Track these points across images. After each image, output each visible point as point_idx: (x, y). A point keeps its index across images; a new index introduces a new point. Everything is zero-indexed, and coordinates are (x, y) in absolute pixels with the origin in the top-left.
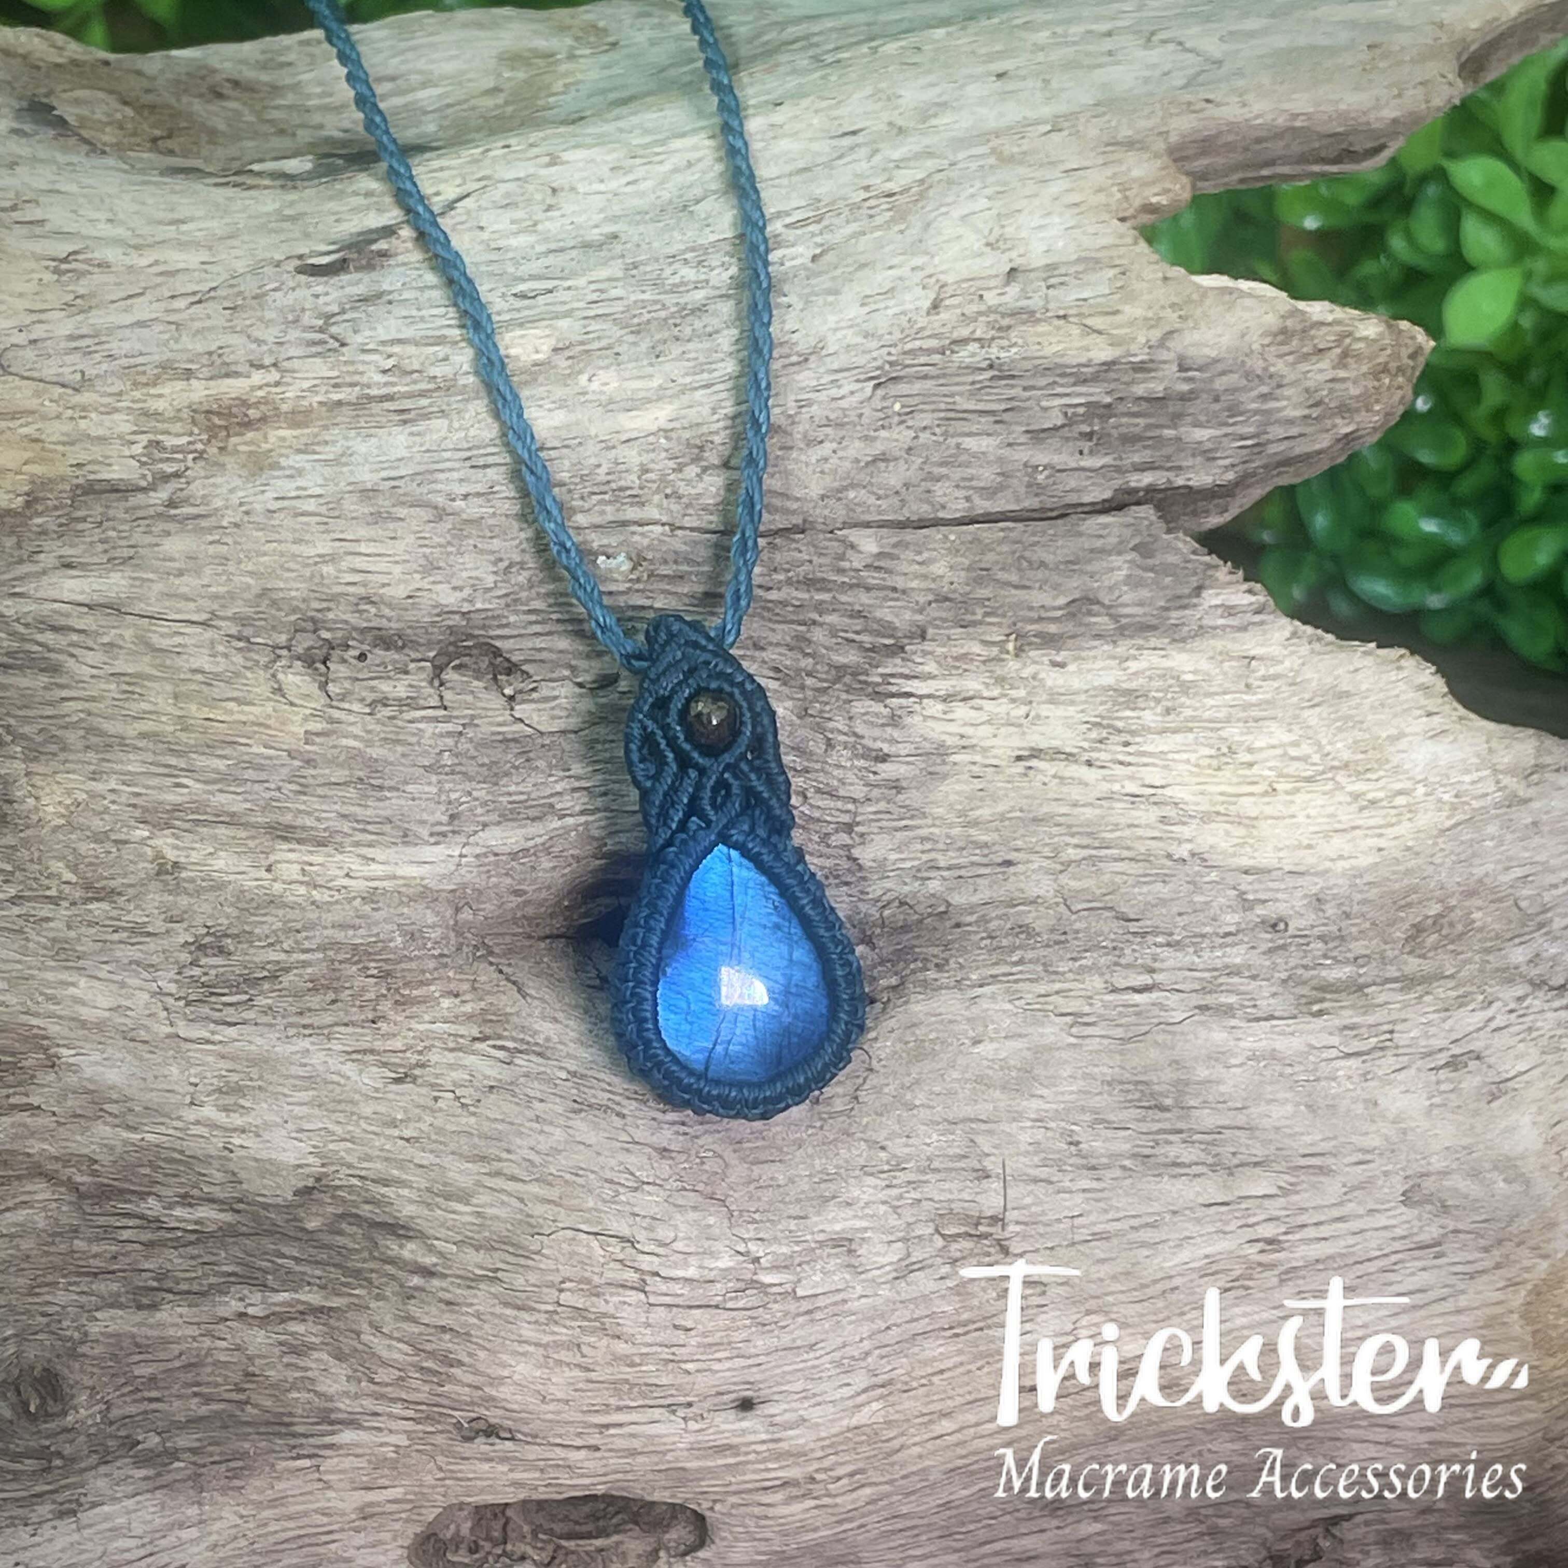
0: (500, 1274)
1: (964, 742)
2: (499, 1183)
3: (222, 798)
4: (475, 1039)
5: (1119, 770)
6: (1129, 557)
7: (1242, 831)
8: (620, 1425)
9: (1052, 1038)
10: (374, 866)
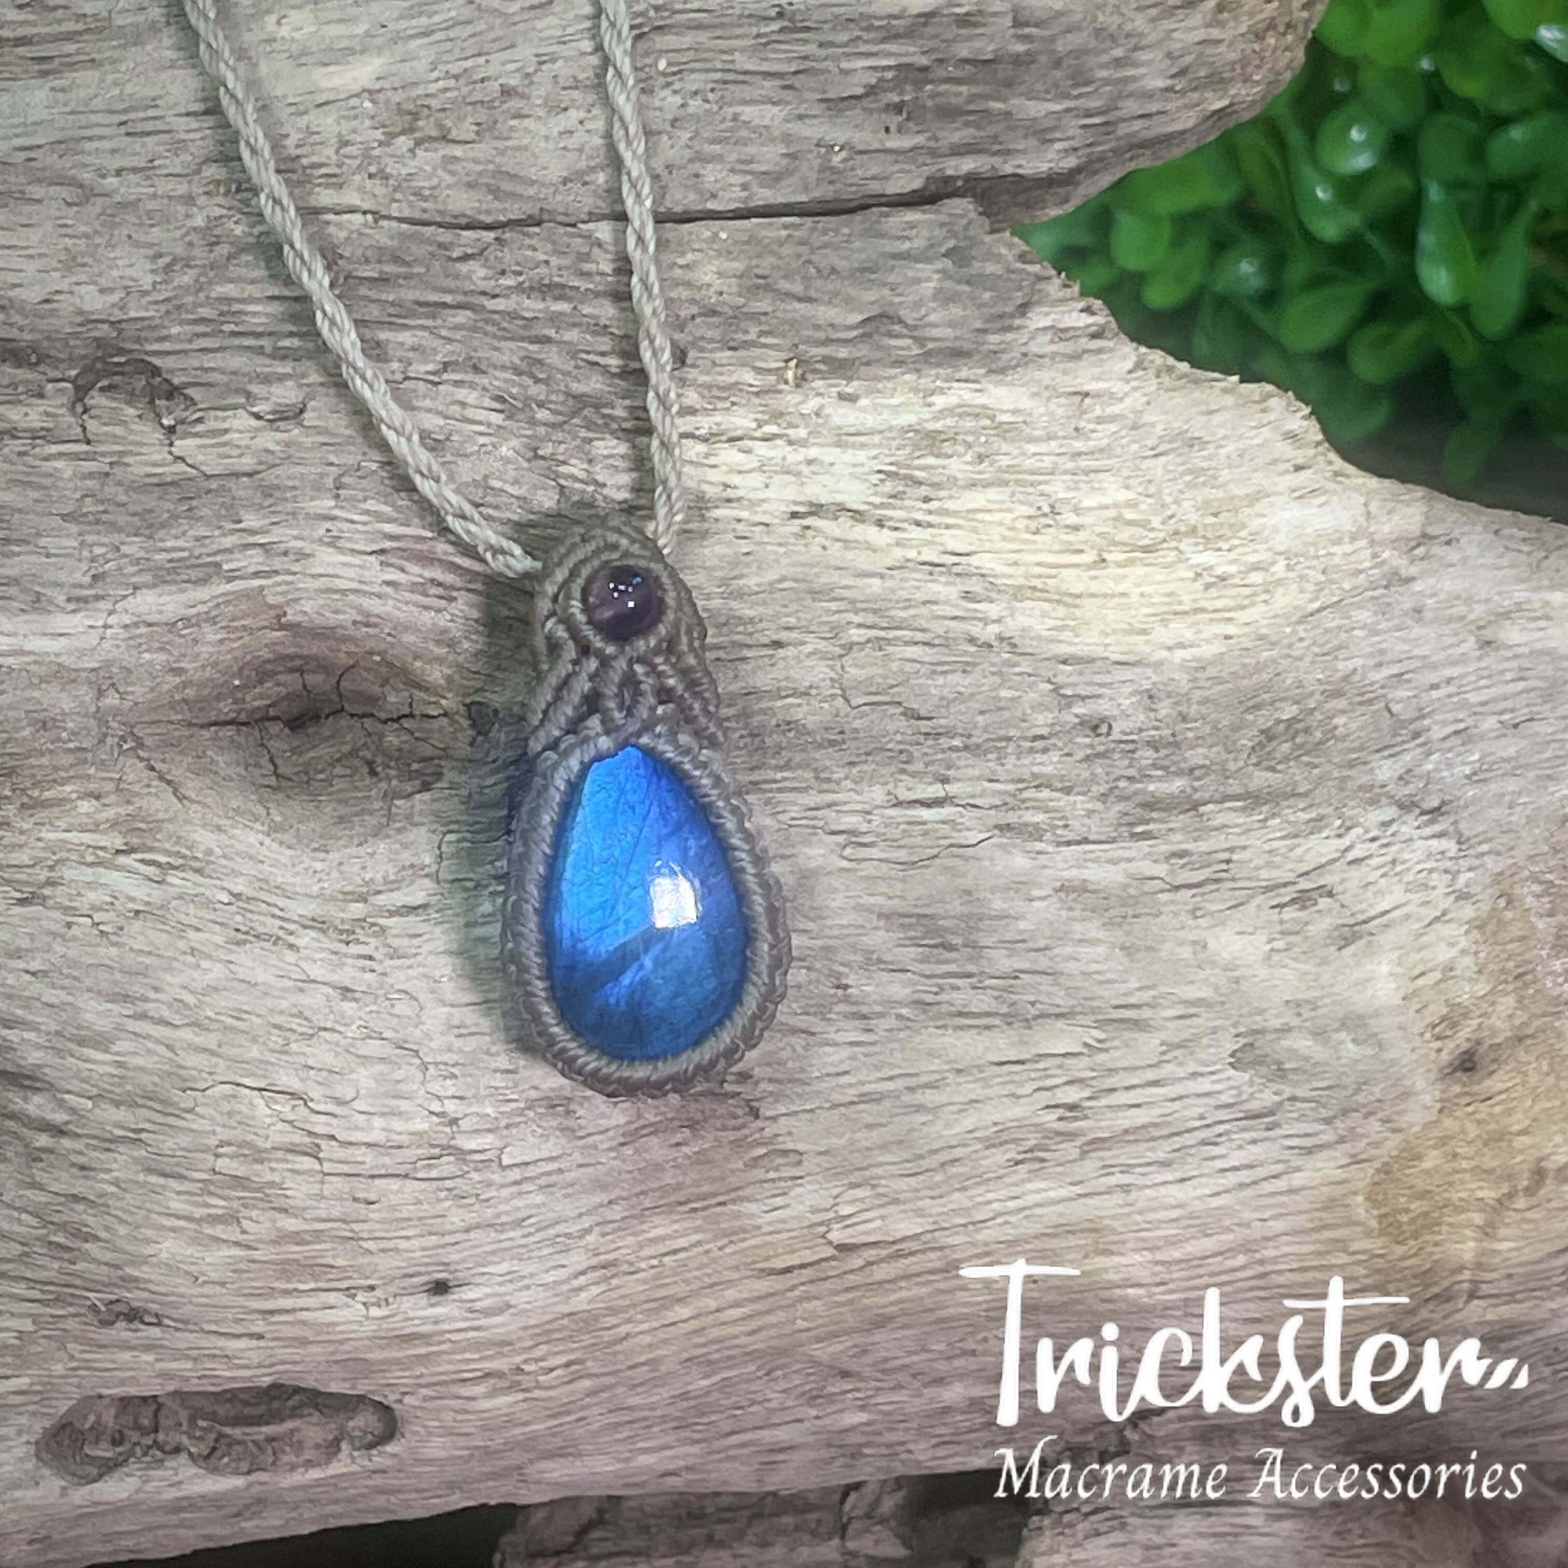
0: (143, 1136)
1: (730, 493)
2: (145, 1027)
4: (118, 852)
5: (916, 533)
6: (939, 265)
7: (1061, 611)
8: (287, 1311)
9: (821, 861)
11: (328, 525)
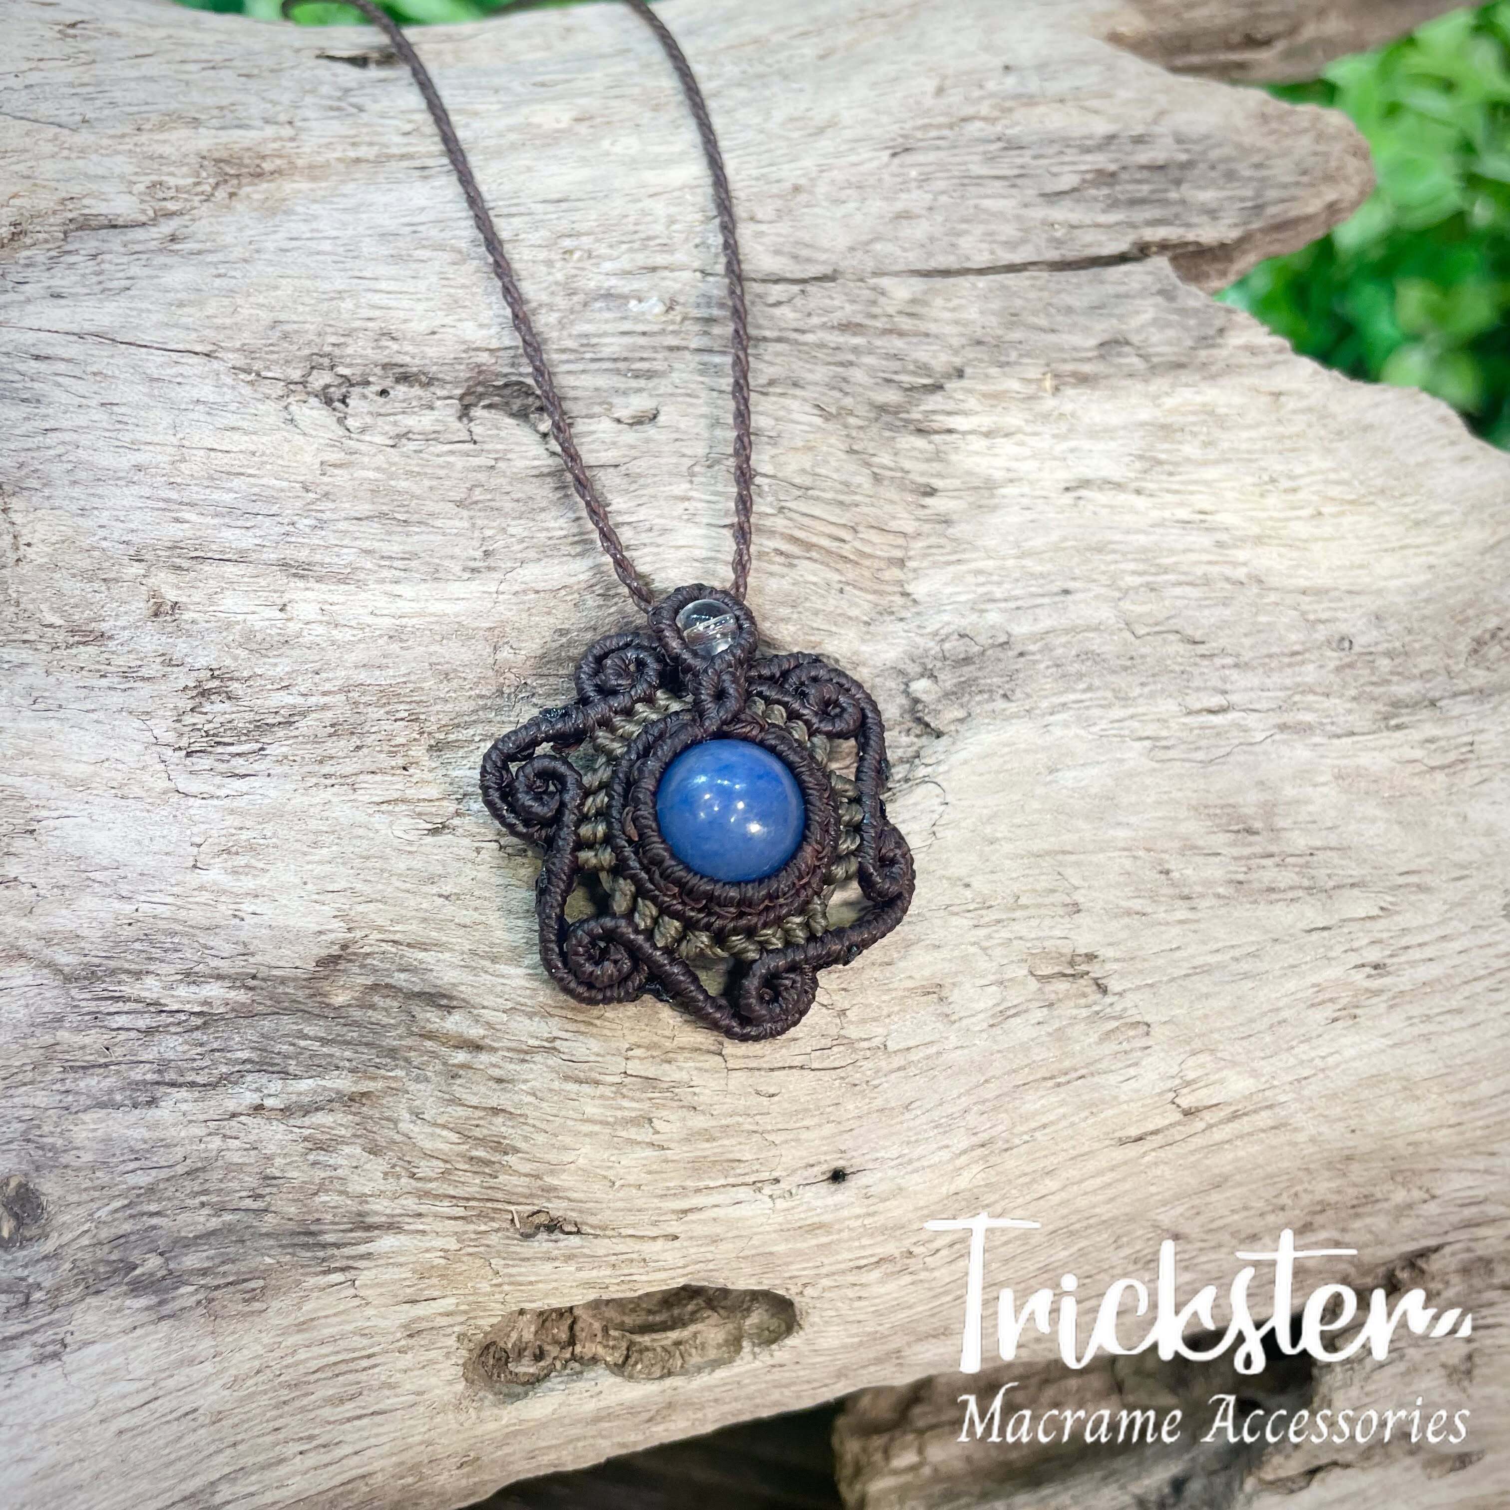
0: (558, 1043)
1: (1012, 475)
3: (227, 534)
5: (1169, 498)
6: (1153, 301)
7: (1295, 554)
8: (700, 1209)
9: (1132, 763)
10: (400, 603)
11: (686, 504)
